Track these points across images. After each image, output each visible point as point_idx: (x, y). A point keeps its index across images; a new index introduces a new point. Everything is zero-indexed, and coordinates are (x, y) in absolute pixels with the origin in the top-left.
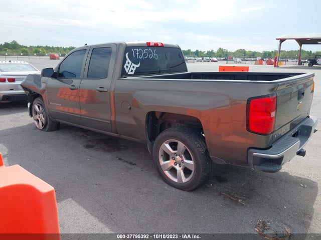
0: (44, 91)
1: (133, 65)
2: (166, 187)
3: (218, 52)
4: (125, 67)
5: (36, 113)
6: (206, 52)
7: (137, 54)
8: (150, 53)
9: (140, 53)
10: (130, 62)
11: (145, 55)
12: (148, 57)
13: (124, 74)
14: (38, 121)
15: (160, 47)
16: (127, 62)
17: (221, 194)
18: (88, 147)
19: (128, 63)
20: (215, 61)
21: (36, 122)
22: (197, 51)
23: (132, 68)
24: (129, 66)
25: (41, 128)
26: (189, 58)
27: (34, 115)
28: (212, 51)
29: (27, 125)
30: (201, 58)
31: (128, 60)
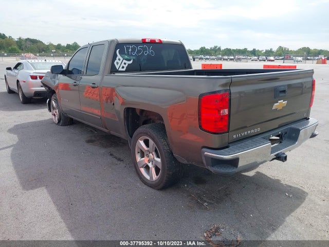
0: (57, 87)
1: (124, 61)
2: (138, 184)
3: (277, 51)
4: (115, 63)
5: (54, 109)
6: (264, 51)
7: (130, 50)
8: (145, 49)
9: (133, 50)
10: (122, 59)
11: (139, 51)
12: (143, 53)
13: (114, 70)
14: (55, 115)
15: (157, 43)
16: (117, 58)
17: (190, 196)
18: (89, 141)
19: (119, 60)
20: (272, 61)
21: (53, 117)
22: (254, 50)
23: (123, 64)
24: (120, 62)
25: (57, 121)
26: (244, 57)
27: (52, 110)
28: (271, 49)
29: (48, 120)
30: (256, 57)
31: (119, 56)
